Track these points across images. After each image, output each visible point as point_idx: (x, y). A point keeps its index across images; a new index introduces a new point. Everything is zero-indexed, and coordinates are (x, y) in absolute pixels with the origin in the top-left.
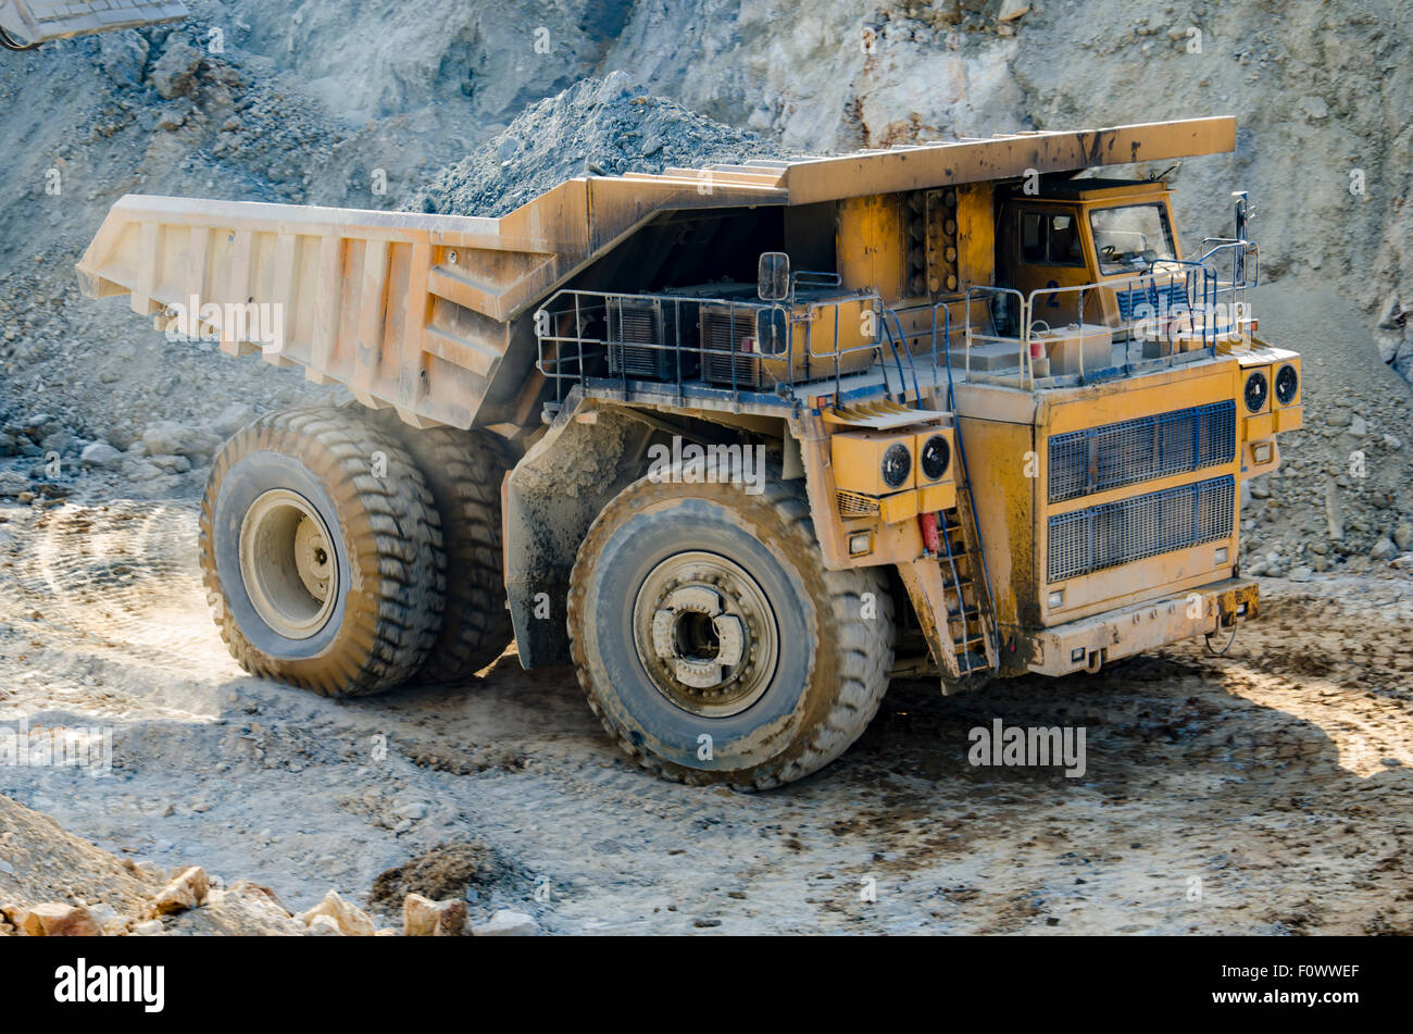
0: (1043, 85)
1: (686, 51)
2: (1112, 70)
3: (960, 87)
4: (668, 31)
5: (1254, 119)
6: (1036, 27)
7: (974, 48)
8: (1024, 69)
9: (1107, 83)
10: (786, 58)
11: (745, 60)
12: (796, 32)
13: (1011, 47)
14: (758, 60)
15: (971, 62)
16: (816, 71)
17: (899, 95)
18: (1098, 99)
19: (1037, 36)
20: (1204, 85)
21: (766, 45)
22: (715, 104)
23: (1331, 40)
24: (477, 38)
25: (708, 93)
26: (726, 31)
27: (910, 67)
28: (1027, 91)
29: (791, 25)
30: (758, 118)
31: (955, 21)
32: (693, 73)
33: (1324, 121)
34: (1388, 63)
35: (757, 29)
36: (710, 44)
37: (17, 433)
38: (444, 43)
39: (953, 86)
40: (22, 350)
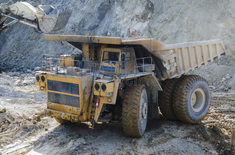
0: (152, 27)
1: (110, 21)
2: (161, 25)
3: (142, 27)
4: (109, 19)
5: (177, 32)
6: (152, 19)
7: (144, 22)
8: (150, 24)
9: (160, 26)
10: (122, 23)
11: (117, 23)
12: (124, 19)
13: (149, 22)
14: (119, 23)
15: (144, 24)
16: (126, 24)
17: (134, 27)
18: (158, 29)
19: (152, 20)
20: (172, 27)
21: (120, 21)
22: (113, 28)
23: (189, 22)
24: (85, 19)
25: (113, 27)
26: (115, 19)
27: (136, 24)
28: (150, 27)
29: (123, 18)
30: (118, 31)
31: (142, 18)
32: (111, 25)
33: (187, 32)
34: (196, 25)
35: (119, 19)
36: (113, 21)
37: (20, 68)
38: (80, 20)
39: (141, 27)
40: (23, 58)
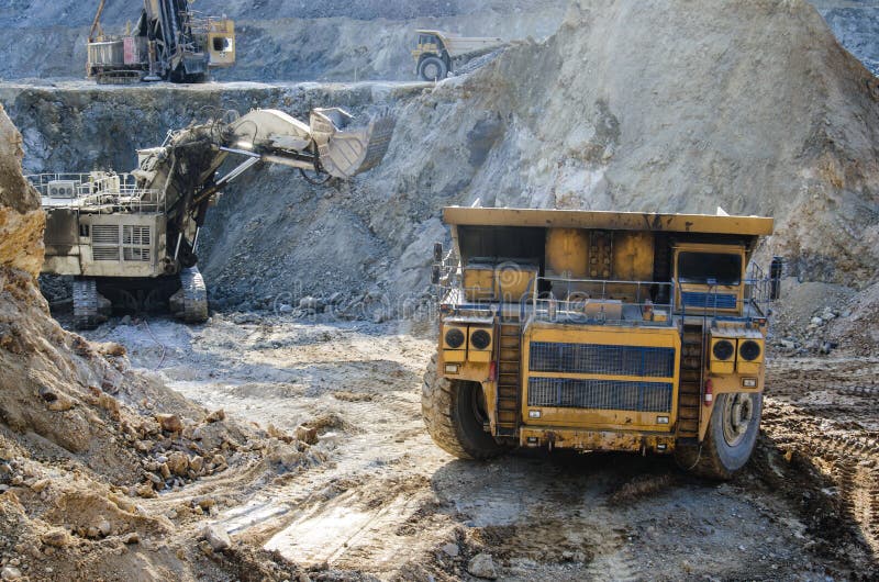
0: (615, 181)
1: (503, 170)
2: (639, 176)
3: (587, 182)
4: (497, 163)
5: (686, 193)
6: (615, 161)
7: (594, 168)
8: (609, 176)
9: (636, 181)
10: (535, 173)
11: (521, 173)
12: (539, 163)
13: (605, 168)
14: (526, 173)
15: (592, 174)
16: (545, 177)
17: (567, 185)
18: (633, 186)
19: (615, 164)
20: (669, 182)
21: (528, 168)
22: (511, 189)
23: (716, 166)
24: (433, 167)
25: (508, 185)
26: (515, 163)
27: (572, 175)
28: (610, 183)
29: (538, 161)
30: (524, 194)
31: (588, 159)
32: (504, 178)
33: (711, 194)
34: (735, 174)
35: (525, 164)
36: (510, 168)
37: (261, 302)
38: (421, 168)
39: (585, 181)
40: (267, 274)
